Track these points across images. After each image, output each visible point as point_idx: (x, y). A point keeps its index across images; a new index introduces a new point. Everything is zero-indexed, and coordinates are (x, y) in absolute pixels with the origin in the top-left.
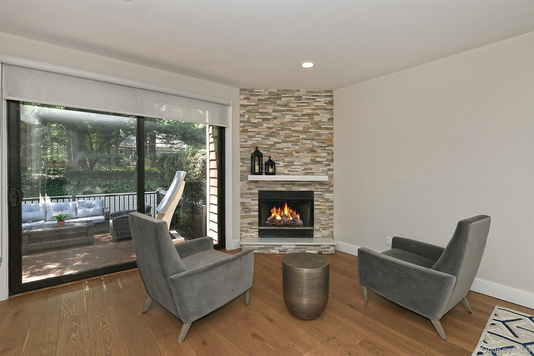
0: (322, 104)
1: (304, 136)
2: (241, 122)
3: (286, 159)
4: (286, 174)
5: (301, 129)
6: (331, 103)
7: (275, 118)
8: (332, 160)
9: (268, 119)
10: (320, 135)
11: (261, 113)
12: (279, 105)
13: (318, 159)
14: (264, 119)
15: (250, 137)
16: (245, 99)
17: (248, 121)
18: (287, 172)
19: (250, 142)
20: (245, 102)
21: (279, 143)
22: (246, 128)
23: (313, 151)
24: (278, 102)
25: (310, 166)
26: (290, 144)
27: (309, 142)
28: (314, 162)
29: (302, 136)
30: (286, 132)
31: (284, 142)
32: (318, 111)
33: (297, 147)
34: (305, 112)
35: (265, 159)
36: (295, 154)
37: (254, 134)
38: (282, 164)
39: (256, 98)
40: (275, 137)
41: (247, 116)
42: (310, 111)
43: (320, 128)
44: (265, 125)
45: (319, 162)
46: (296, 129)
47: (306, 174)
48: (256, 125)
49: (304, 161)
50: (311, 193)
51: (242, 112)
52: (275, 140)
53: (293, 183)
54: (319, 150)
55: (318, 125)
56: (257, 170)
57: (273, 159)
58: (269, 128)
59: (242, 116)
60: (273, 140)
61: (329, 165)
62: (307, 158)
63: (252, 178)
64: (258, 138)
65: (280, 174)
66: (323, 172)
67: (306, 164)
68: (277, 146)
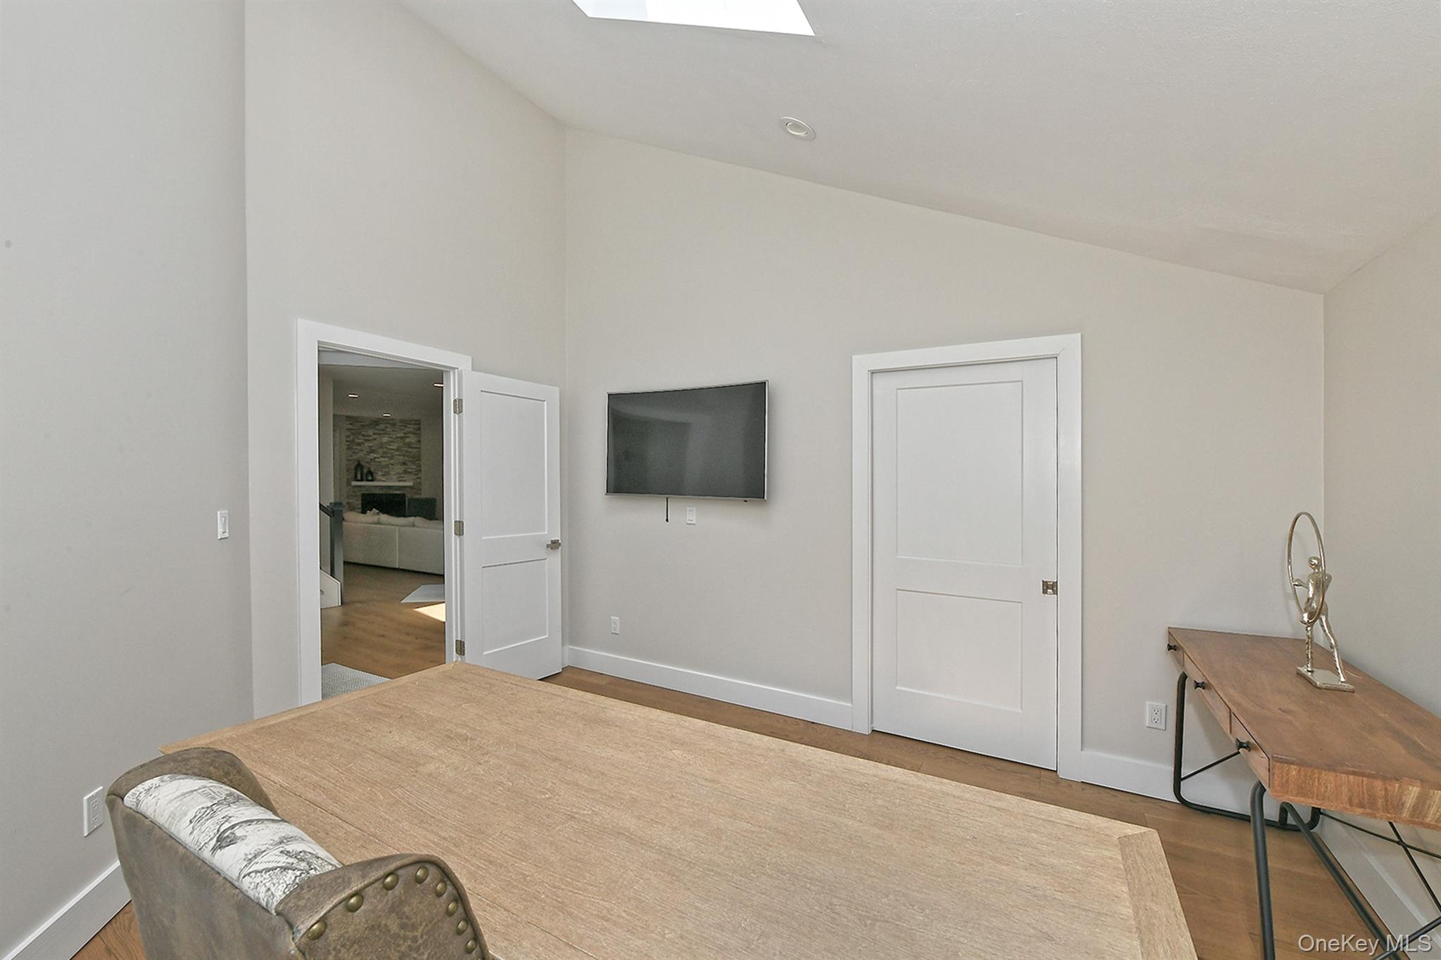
0: (412, 430)
1: (398, 453)
2: (347, 441)
3: (384, 470)
4: (383, 481)
5: (395, 448)
6: (419, 429)
7: (375, 439)
8: (420, 471)
9: (369, 440)
10: (410, 452)
11: (363, 435)
12: (379, 430)
13: (409, 470)
14: (365, 440)
15: (354, 453)
16: (351, 424)
17: (353, 441)
18: (384, 479)
19: (355, 457)
20: (351, 427)
21: (378, 458)
22: (351, 446)
23: (404, 464)
24: (377, 427)
25: (402, 475)
26: (386, 459)
27: (402, 457)
28: (406, 472)
29: (396, 453)
30: (385, 450)
31: (382, 457)
32: (410, 435)
33: (392, 461)
34: (399, 435)
35: (365, 471)
36: (390, 466)
37: (357, 451)
38: (380, 473)
39: (358, 424)
40: (375, 453)
41: (352, 437)
42: (402, 435)
43: (410, 447)
44: (367, 444)
45: (409, 472)
46: (392, 447)
47: (400, 481)
48: (359, 444)
49: (398, 471)
50: (404, 495)
51: (348, 433)
52: (375, 456)
53: (389, 487)
54: (409, 464)
55: (409, 445)
56: (359, 478)
57: (372, 469)
58: (370, 447)
59: (348, 437)
60: (373, 456)
61: (418, 474)
62: (399, 469)
63: (354, 483)
64: (361, 454)
65: (379, 481)
66: (413, 479)
67: (400, 474)
68: (377, 460)
